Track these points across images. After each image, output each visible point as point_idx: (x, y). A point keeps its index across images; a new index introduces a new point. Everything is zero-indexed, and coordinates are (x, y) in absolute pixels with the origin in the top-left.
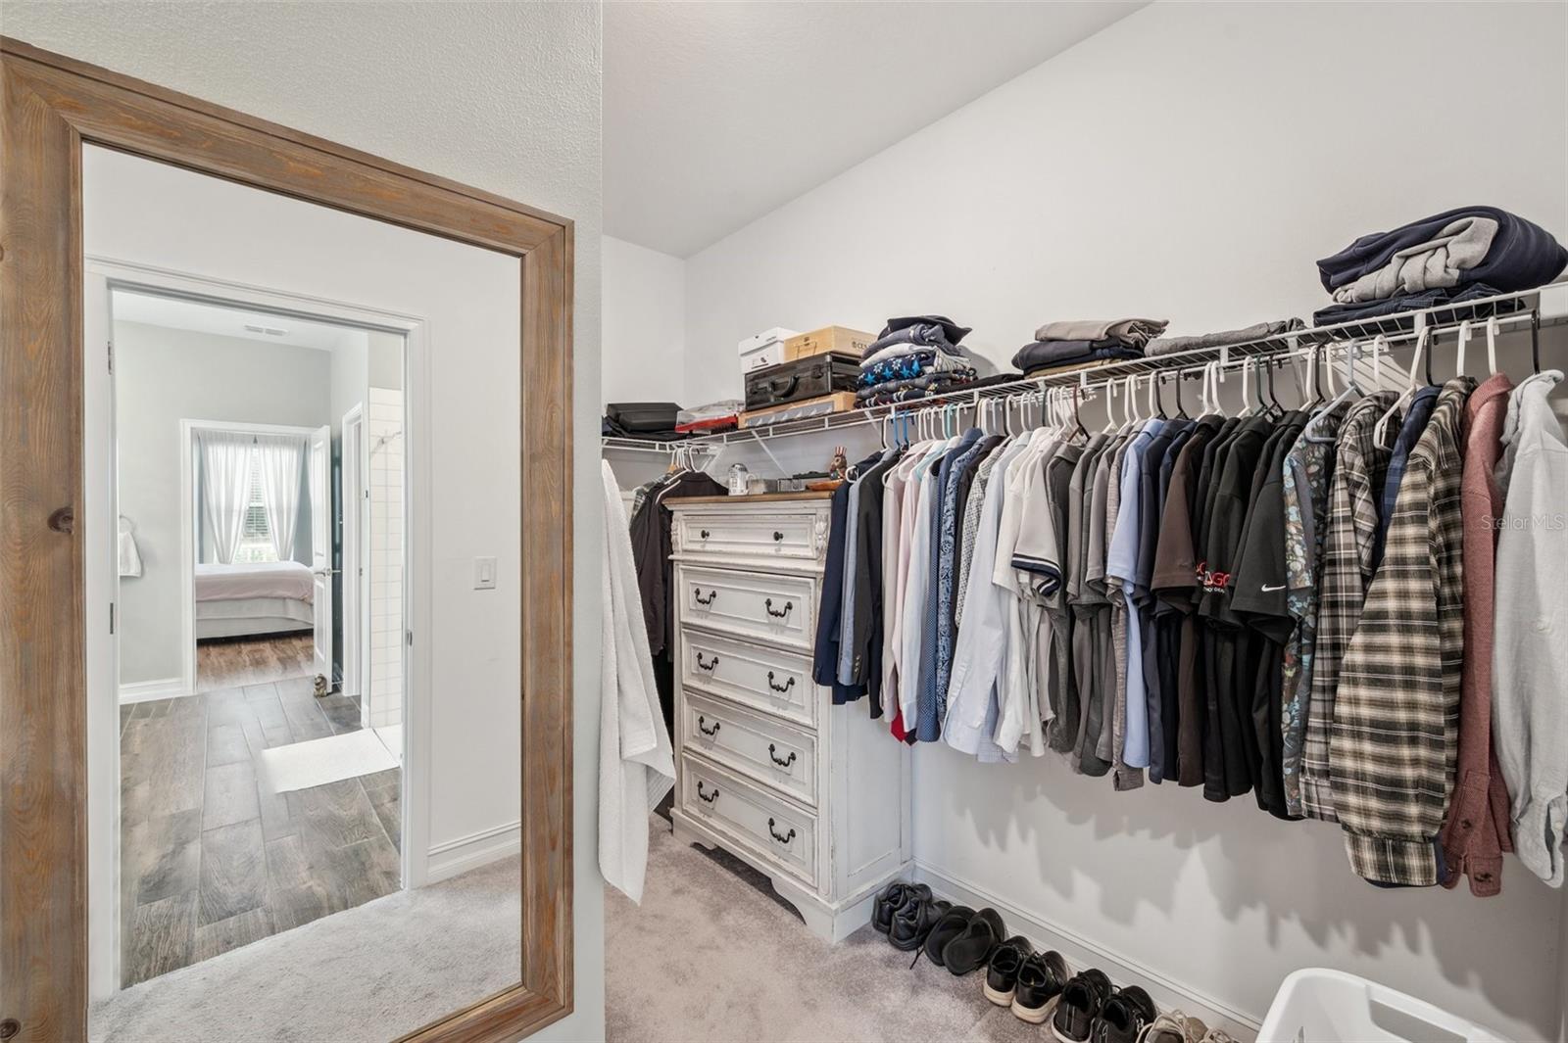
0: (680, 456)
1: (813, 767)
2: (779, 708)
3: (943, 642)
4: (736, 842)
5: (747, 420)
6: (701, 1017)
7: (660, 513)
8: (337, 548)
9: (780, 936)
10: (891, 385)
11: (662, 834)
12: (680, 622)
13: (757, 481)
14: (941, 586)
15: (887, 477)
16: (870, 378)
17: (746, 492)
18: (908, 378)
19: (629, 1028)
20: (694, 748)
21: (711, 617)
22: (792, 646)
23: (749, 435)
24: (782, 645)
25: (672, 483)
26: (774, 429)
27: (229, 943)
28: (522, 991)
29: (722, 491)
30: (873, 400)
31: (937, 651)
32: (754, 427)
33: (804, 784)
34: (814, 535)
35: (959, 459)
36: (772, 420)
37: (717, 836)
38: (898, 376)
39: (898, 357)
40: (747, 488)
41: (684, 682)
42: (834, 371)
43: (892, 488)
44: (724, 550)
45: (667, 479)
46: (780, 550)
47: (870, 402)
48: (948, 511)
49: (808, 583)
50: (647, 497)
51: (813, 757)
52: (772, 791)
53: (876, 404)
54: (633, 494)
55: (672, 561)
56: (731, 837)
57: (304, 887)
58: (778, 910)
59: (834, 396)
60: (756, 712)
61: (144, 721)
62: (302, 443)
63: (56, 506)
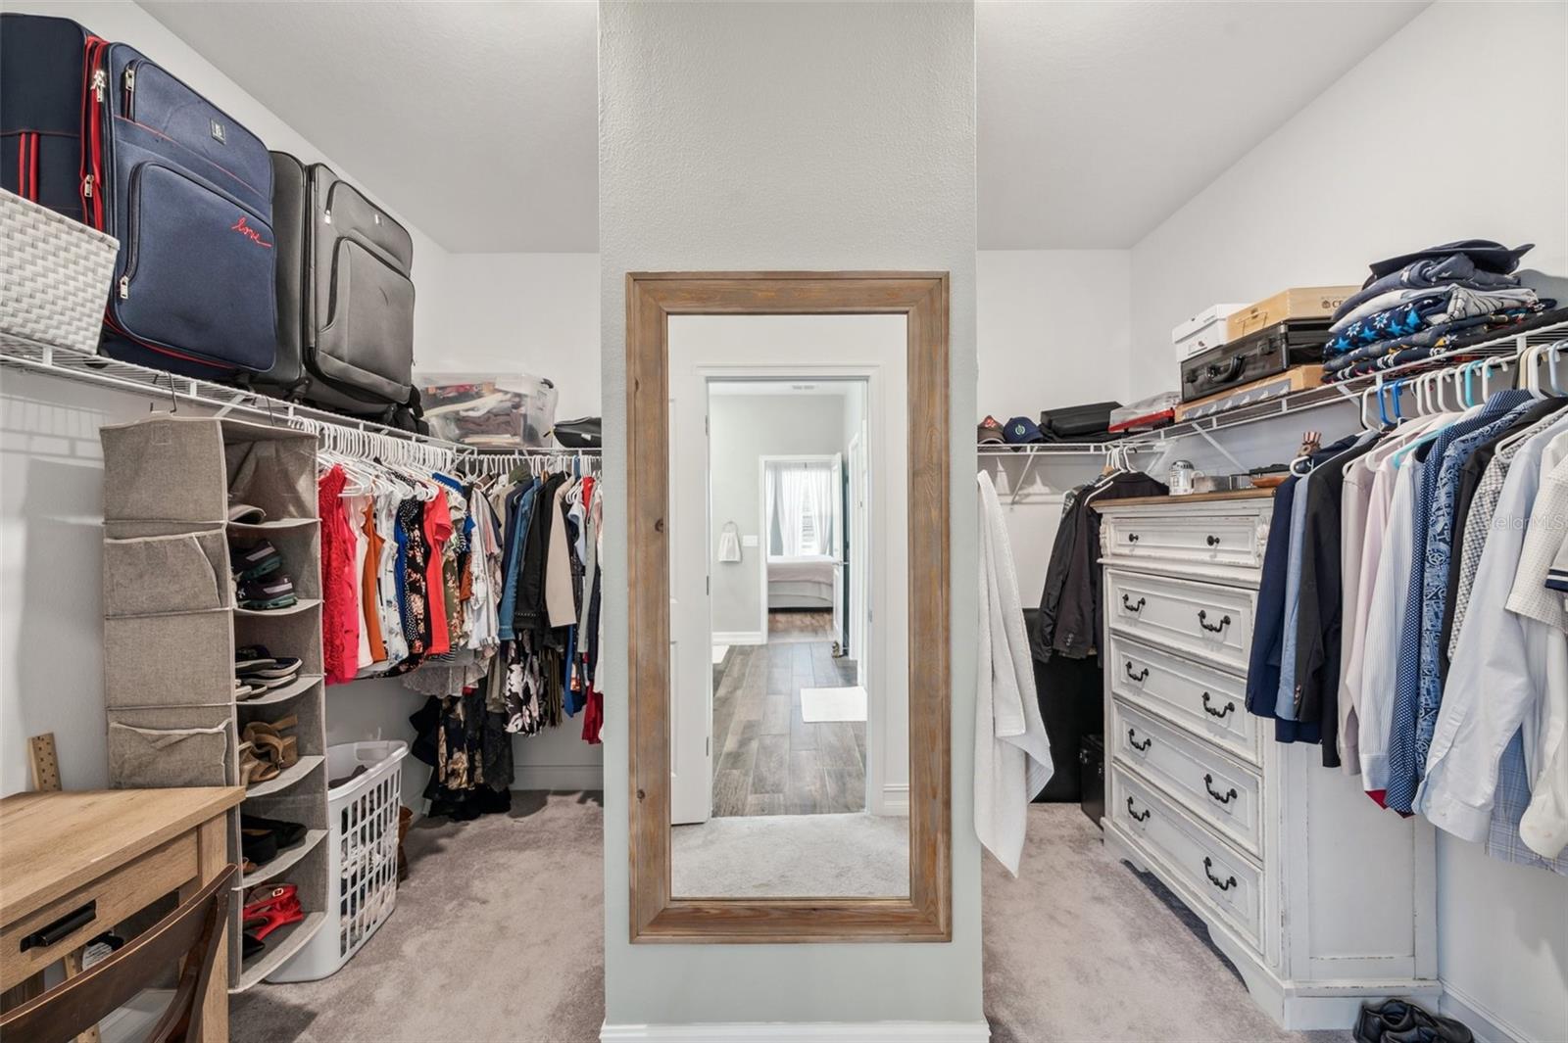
0: (1115, 457)
1: (1258, 812)
2: (1215, 735)
3: (1426, 683)
4: (1168, 872)
5: (1184, 413)
6: (1097, 1021)
7: (1089, 516)
8: (846, 546)
9: (1211, 989)
10: (1374, 348)
11: (1093, 841)
12: (1110, 628)
13: (1203, 479)
14: (1425, 609)
15: (1350, 467)
16: (1342, 344)
17: (1190, 491)
18: (1401, 335)
19: (1022, 995)
20: (1124, 761)
21: (1140, 625)
22: (1229, 666)
23: (1190, 429)
24: (1219, 664)
25: (1104, 485)
26: (1217, 419)
27: (763, 810)
28: (908, 904)
29: (1163, 490)
30: (1347, 371)
31: (1418, 695)
32: (1192, 419)
33: (1248, 829)
34: (1256, 540)
35: (1462, 438)
36: (1213, 410)
37: (1147, 859)
38: (1384, 335)
39: (1385, 311)
40: (1193, 486)
41: (1114, 690)
42: (1290, 342)
43: (1356, 481)
44: (1153, 554)
45: (1099, 480)
46: (1215, 556)
47: (1343, 374)
48: (1439, 509)
49: (1249, 595)
50: (1076, 500)
51: (1258, 800)
52: (1209, 827)
53: (1353, 374)
54: (1062, 498)
55: (1101, 565)
56: (1162, 865)
57: (808, 788)
58: (1216, 963)
59: (1290, 374)
60: (1189, 734)
61: (741, 657)
62: (827, 466)
63: (658, 518)
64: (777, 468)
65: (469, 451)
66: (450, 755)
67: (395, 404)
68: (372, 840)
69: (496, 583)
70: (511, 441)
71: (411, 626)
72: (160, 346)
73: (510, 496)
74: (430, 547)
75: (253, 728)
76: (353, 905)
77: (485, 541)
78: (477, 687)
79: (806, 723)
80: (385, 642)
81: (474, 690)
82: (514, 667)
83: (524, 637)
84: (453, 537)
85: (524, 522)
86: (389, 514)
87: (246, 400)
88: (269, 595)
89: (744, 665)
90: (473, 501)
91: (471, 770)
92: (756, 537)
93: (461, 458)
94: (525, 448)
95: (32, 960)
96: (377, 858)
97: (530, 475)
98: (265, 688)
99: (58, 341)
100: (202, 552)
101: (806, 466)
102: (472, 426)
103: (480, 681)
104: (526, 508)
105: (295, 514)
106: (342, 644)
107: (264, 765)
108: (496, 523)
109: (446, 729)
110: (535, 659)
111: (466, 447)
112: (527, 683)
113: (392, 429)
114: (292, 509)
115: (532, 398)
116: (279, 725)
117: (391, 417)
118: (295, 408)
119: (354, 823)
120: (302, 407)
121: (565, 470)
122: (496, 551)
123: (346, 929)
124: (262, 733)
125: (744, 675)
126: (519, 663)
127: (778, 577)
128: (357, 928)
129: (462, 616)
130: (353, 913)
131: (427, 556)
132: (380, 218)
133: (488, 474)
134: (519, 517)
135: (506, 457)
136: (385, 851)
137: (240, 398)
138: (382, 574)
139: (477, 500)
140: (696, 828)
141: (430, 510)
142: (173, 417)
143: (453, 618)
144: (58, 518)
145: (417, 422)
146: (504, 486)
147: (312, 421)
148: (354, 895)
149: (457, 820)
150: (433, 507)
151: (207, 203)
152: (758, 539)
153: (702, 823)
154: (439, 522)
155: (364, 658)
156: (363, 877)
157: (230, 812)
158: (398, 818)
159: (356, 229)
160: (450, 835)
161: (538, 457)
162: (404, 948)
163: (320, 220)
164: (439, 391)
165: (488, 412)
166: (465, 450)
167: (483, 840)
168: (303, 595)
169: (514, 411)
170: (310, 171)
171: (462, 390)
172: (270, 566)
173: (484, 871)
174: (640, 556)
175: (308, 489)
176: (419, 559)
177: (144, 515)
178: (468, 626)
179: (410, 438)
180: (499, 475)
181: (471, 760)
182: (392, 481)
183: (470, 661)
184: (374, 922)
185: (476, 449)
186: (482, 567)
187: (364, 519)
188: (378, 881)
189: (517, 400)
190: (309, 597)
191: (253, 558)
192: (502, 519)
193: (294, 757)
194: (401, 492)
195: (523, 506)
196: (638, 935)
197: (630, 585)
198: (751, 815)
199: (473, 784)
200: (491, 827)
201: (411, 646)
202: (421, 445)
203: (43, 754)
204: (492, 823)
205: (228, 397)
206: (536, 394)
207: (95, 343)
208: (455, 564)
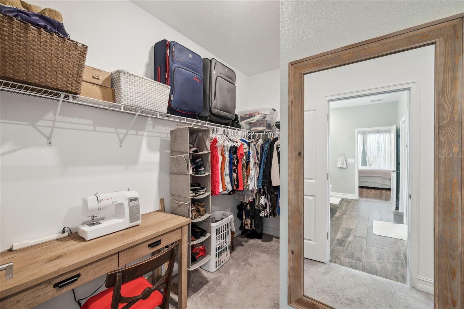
8: (398, 164)
27: (352, 266)
61: (346, 203)
62: (389, 131)
63: (299, 152)
64: (364, 134)
65: (252, 132)
66: (246, 219)
67: (231, 120)
68: (223, 239)
69: (257, 171)
70: (263, 128)
71: (233, 181)
72: (178, 110)
73: (262, 145)
74: (238, 159)
75: (196, 204)
76: (219, 255)
77: (254, 159)
78: (252, 201)
79: (374, 235)
80: (226, 186)
81: (252, 202)
82: (262, 196)
83: (265, 188)
84: (245, 157)
85: (266, 153)
86: (228, 151)
87: (197, 122)
88: (200, 171)
89: (347, 206)
90: (251, 147)
91: (251, 224)
92: (353, 159)
93: (250, 134)
94: (267, 130)
95: (150, 250)
96: (225, 244)
97: (268, 138)
98: (198, 194)
99: (160, 111)
100: (185, 159)
101: (378, 132)
102: (253, 125)
103: (253, 199)
104: (266, 148)
105: (206, 150)
106: (216, 185)
107: (198, 214)
108: (258, 153)
109: (245, 211)
110: (269, 195)
111: (251, 131)
112: (266, 202)
113: (231, 127)
114: (205, 149)
115: (269, 115)
116: (202, 204)
117: (231, 124)
118: (207, 123)
119: (219, 233)
120: (209, 123)
121: (278, 136)
122: (257, 161)
123: (217, 261)
124: (198, 205)
125: (347, 210)
126: (264, 196)
127: (362, 174)
128: (220, 261)
129: (247, 180)
130: (219, 257)
131: (238, 162)
132: (227, 69)
133: (257, 139)
134: (264, 151)
135: (262, 133)
136: (227, 242)
137: (195, 121)
138: (225, 167)
139: (252, 146)
140: (322, 264)
141: (239, 149)
142: (181, 127)
143: (245, 180)
144: (165, 151)
145: (238, 125)
146: (261, 142)
147: (211, 126)
148: (219, 252)
149: (248, 238)
150: (240, 148)
151: (188, 74)
152: (354, 160)
153: (325, 263)
154: (241, 153)
155: (221, 190)
156: (221, 248)
157: (189, 225)
158: (231, 234)
159: (221, 74)
160: (246, 242)
161: (270, 133)
162: (230, 272)
163: (213, 73)
164: (245, 116)
165: (257, 120)
166: (251, 132)
167: (254, 246)
168: (207, 172)
169: (264, 119)
170: (211, 61)
171: (250, 115)
172: (200, 163)
173: (253, 256)
174: (293, 165)
175: (208, 144)
176: (236, 163)
177: (176, 150)
178: (249, 183)
179: (235, 129)
180: (259, 139)
181: (251, 221)
182: (229, 141)
183: (250, 193)
184: (224, 261)
185: (253, 131)
186: (253, 166)
187: (221, 151)
188: (225, 250)
189: (265, 116)
190: (208, 172)
191: (197, 161)
192: (259, 152)
193: (204, 213)
194: (231, 144)
195: (265, 148)
196: (291, 303)
197: (289, 175)
198: (346, 266)
199: (251, 229)
200: (257, 243)
201: (233, 187)
202: (238, 131)
203: (162, 203)
204: (257, 242)
205: (193, 121)
206: (270, 114)
207: (166, 111)
208: (245, 165)
